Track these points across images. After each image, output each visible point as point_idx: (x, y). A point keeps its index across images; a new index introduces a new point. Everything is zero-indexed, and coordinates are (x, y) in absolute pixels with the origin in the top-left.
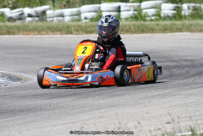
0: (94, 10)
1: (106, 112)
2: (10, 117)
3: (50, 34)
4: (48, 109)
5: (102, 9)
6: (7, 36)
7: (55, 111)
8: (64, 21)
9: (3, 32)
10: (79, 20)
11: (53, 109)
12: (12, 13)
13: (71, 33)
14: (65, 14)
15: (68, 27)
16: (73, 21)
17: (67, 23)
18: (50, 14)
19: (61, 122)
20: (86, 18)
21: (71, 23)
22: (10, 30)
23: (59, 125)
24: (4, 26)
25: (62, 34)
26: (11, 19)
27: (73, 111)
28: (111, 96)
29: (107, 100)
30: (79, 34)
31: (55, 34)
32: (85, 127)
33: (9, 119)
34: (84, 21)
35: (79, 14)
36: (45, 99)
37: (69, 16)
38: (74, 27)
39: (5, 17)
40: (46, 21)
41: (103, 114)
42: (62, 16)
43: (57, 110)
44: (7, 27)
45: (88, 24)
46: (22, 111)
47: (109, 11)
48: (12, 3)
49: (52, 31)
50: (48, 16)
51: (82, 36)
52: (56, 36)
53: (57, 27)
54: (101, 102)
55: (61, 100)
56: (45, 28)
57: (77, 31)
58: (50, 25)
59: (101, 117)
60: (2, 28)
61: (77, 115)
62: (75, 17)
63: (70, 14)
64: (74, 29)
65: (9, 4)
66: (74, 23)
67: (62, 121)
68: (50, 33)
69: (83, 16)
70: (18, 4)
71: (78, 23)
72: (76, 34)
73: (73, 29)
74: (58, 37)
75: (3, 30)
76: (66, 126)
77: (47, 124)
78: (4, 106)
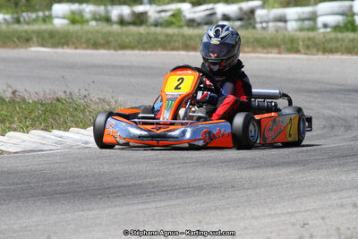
0: (341, 11)
2: (177, 198)
3: (259, 53)
4: (246, 186)
5: (356, 9)
6: (183, 53)
7: (257, 191)
8: (286, 29)
9: (177, 44)
10: (313, 29)
11: (255, 187)
12: (195, 12)
13: (297, 51)
14: (288, 17)
15: (292, 40)
16: (301, 30)
17: (291, 33)
18: (262, 17)
19: (267, 212)
20: (325, 26)
21: (298, 33)
22: (188, 42)
23: (264, 216)
24: (178, 35)
25: (280, 53)
26: (192, 23)
27: (291, 193)
29: (354, 175)
30: (312, 54)
31: (268, 53)
32: (310, 222)
33: (176, 202)
34: (322, 30)
35: (313, 18)
36: (242, 169)
37: (296, 20)
38: (303, 41)
39: (182, 18)
40: (254, 28)
41: (344, 201)
42: (283, 19)
43: (263, 189)
44: (183, 36)
45: (328, 37)
46: (200, 188)
49: (264, 47)
50: (258, 19)
51: (317, 57)
52: (270, 55)
53: (271, 39)
54: (343, 178)
55: (271, 172)
56: (251, 40)
57: (308, 47)
58: (260, 36)
59: (342, 206)
60: (175, 38)
61: (298, 201)
62: (307, 23)
63: (296, 17)
64: (303, 45)
66: (303, 34)
67: (271, 209)
68: (259, 50)
69: (321, 20)
71: (311, 34)
72: (305, 54)
73: (301, 43)
74: (273, 58)
75: (175, 41)
76: (276, 220)
77: (242, 215)
78: (169, 178)
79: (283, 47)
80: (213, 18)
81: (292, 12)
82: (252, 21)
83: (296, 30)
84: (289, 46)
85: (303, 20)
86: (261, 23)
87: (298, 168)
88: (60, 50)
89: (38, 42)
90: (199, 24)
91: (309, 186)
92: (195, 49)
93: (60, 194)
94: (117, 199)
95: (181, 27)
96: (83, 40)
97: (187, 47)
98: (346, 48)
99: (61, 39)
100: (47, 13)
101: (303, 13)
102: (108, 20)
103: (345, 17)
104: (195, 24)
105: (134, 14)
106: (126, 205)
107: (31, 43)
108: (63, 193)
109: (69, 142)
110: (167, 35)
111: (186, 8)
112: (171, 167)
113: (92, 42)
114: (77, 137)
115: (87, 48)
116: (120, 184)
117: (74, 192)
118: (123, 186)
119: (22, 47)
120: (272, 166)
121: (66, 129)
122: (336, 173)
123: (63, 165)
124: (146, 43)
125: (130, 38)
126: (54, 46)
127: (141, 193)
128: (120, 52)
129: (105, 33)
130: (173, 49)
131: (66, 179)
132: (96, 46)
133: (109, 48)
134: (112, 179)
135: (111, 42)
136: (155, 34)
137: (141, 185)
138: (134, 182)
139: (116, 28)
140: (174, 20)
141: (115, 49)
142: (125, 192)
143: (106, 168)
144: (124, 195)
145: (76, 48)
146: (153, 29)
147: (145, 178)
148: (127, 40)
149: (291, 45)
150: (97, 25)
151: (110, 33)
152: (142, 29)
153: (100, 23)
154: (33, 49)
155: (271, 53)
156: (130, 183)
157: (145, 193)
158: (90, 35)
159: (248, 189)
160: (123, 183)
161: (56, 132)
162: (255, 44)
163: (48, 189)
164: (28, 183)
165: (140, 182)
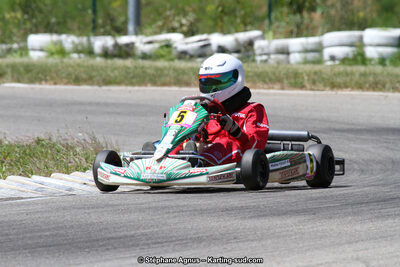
0: (346, 41)
1: (367, 249)
3: (260, 88)
4: (251, 237)
5: (366, 40)
6: (175, 89)
8: (288, 62)
9: (168, 79)
10: (319, 61)
11: (261, 239)
12: (187, 43)
13: (302, 87)
14: (291, 49)
15: (296, 75)
16: (306, 62)
17: (295, 67)
18: (262, 49)
20: (333, 58)
21: (302, 66)
22: (181, 77)
24: (169, 69)
25: (283, 89)
26: (183, 55)
27: (301, 245)
28: (377, 217)
29: (371, 225)
30: (319, 90)
31: (269, 88)
34: (329, 63)
35: (319, 49)
36: (245, 218)
37: (299, 52)
38: (308, 75)
40: (254, 61)
41: (360, 254)
42: (285, 52)
43: (269, 241)
44: (175, 70)
45: (336, 70)
46: (199, 240)
47: (379, 45)
48: (188, 24)
49: (265, 82)
50: (258, 52)
51: (324, 92)
52: (272, 91)
54: (358, 227)
55: (277, 222)
56: (250, 74)
57: (314, 83)
58: (260, 70)
60: (166, 72)
63: (299, 48)
64: (308, 80)
65: (182, 25)
66: (309, 68)
68: (260, 85)
69: (327, 52)
70: (200, 25)
71: (317, 68)
72: (312, 90)
73: (306, 78)
74: (275, 94)
75: (167, 75)
78: (165, 228)
79: (285, 82)
80: (207, 50)
81: (296, 43)
82: (250, 53)
83: (299, 63)
84: (293, 81)
85: (306, 51)
86: (261, 55)
87: (307, 217)
88: (37, 86)
89: (13, 76)
90: (192, 57)
91: (321, 237)
92: (188, 84)
93: (43, 246)
94: (107, 252)
95: (172, 60)
96: (64, 75)
97: (179, 82)
98: (357, 83)
99: (38, 73)
100: (22, 45)
101: (308, 44)
102: (90, 52)
103: (353, 49)
104: (188, 57)
105: (116, 45)
106: (117, 259)
107: (5, 78)
108: (46, 246)
109: (50, 189)
110: (157, 69)
111: (178, 40)
112: (166, 216)
113: (73, 77)
114: (60, 183)
115: (66, 84)
116: (110, 236)
117: (58, 245)
118: (112, 238)
120: (279, 215)
121: (48, 175)
122: (350, 222)
123: (45, 215)
124: (133, 77)
125: (116, 72)
126: (31, 81)
127: (133, 245)
128: (105, 88)
129: (88, 67)
130: (164, 84)
131: (49, 230)
132: (77, 81)
133: (92, 84)
134: (101, 230)
135: (94, 76)
136: (143, 67)
137: (133, 236)
138: (126, 233)
139: (99, 61)
141: (100, 86)
142: (115, 245)
143: (94, 218)
144: (115, 248)
145: (55, 84)
146: (141, 62)
147: (138, 229)
148: (112, 75)
149: (295, 80)
150: (80, 58)
151: (92, 66)
152: (129, 62)
153: (82, 55)
154: (7, 85)
155: (273, 88)
156: (122, 234)
157: (138, 245)
158: (70, 69)
160: (114, 235)
161: (35, 178)
162: (256, 78)
163: (29, 242)
164: (7, 235)
165: (133, 233)
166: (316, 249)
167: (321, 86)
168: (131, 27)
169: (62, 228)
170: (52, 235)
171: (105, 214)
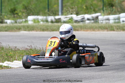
79: (109, 29)
82: (97, 20)
83: (113, 23)
84: (111, 29)
85: (115, 19)
86: (100, 21)
87: (115, 71)
88: (31, 32)
89: (23, 30)
90: (79, 22)
91: (120, 77)
92: (78, 30)
93: (33, 82)
95: (73, 23)
96: (39, 28)
97: (75, 30)
99: (31, 28)
101: (115, 17)
102: (47, 21)
104: (78, 22)
105: (55, 19)
107: (21, 30)
108: (34, 82)
111: (75, 17)
115: (40, 31)
117: (37, 81)
119: (18, 31)
120: (106, 70)
126: (29, 31)
128: (52, 32)
129: (46, 26)
131: (35, 76)
132: (43, 30)
133: (48, 31)
134: (51, 76)
135: (49, 29)
139: (50, 24)
140: (70, 21)
141: (50, 31)
145: (36, 31)
148: (54, 28)
151: (48, 26)
154: (22, 32)
155: (104, 31)
156: (57, 77)
158: (41, 27)
159: (98, 79)
163: (29, 80)
164: (21, 78)
165: (61, 77)
166: (119, 81)
167: (120, 30)
168: (60, 13)
169: (39, 76)
170: (36, 78)
171: (52, 71)
